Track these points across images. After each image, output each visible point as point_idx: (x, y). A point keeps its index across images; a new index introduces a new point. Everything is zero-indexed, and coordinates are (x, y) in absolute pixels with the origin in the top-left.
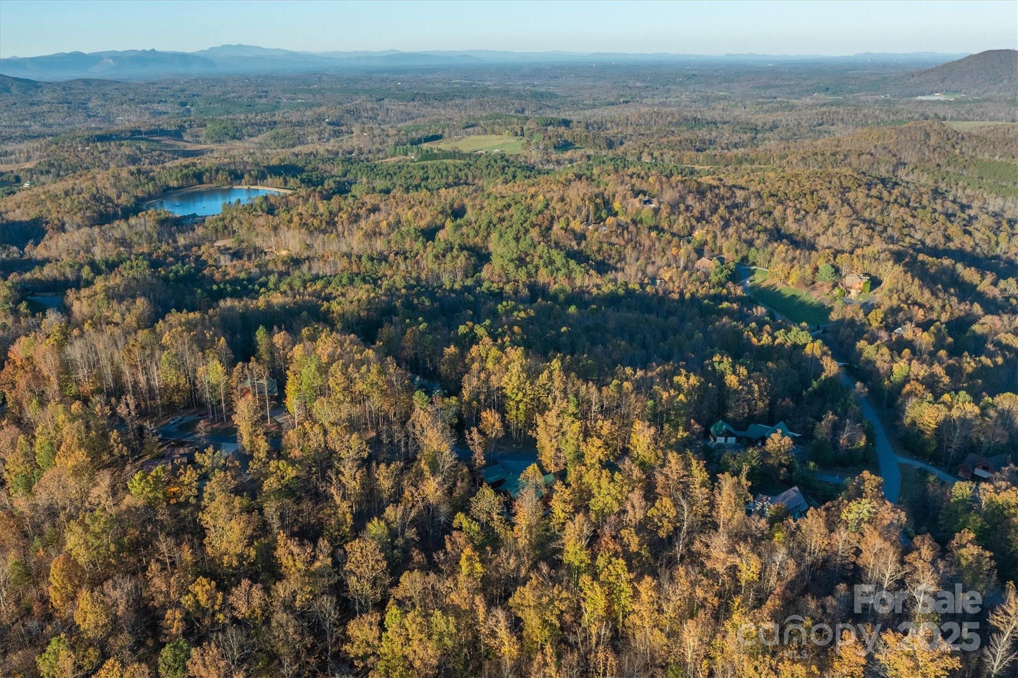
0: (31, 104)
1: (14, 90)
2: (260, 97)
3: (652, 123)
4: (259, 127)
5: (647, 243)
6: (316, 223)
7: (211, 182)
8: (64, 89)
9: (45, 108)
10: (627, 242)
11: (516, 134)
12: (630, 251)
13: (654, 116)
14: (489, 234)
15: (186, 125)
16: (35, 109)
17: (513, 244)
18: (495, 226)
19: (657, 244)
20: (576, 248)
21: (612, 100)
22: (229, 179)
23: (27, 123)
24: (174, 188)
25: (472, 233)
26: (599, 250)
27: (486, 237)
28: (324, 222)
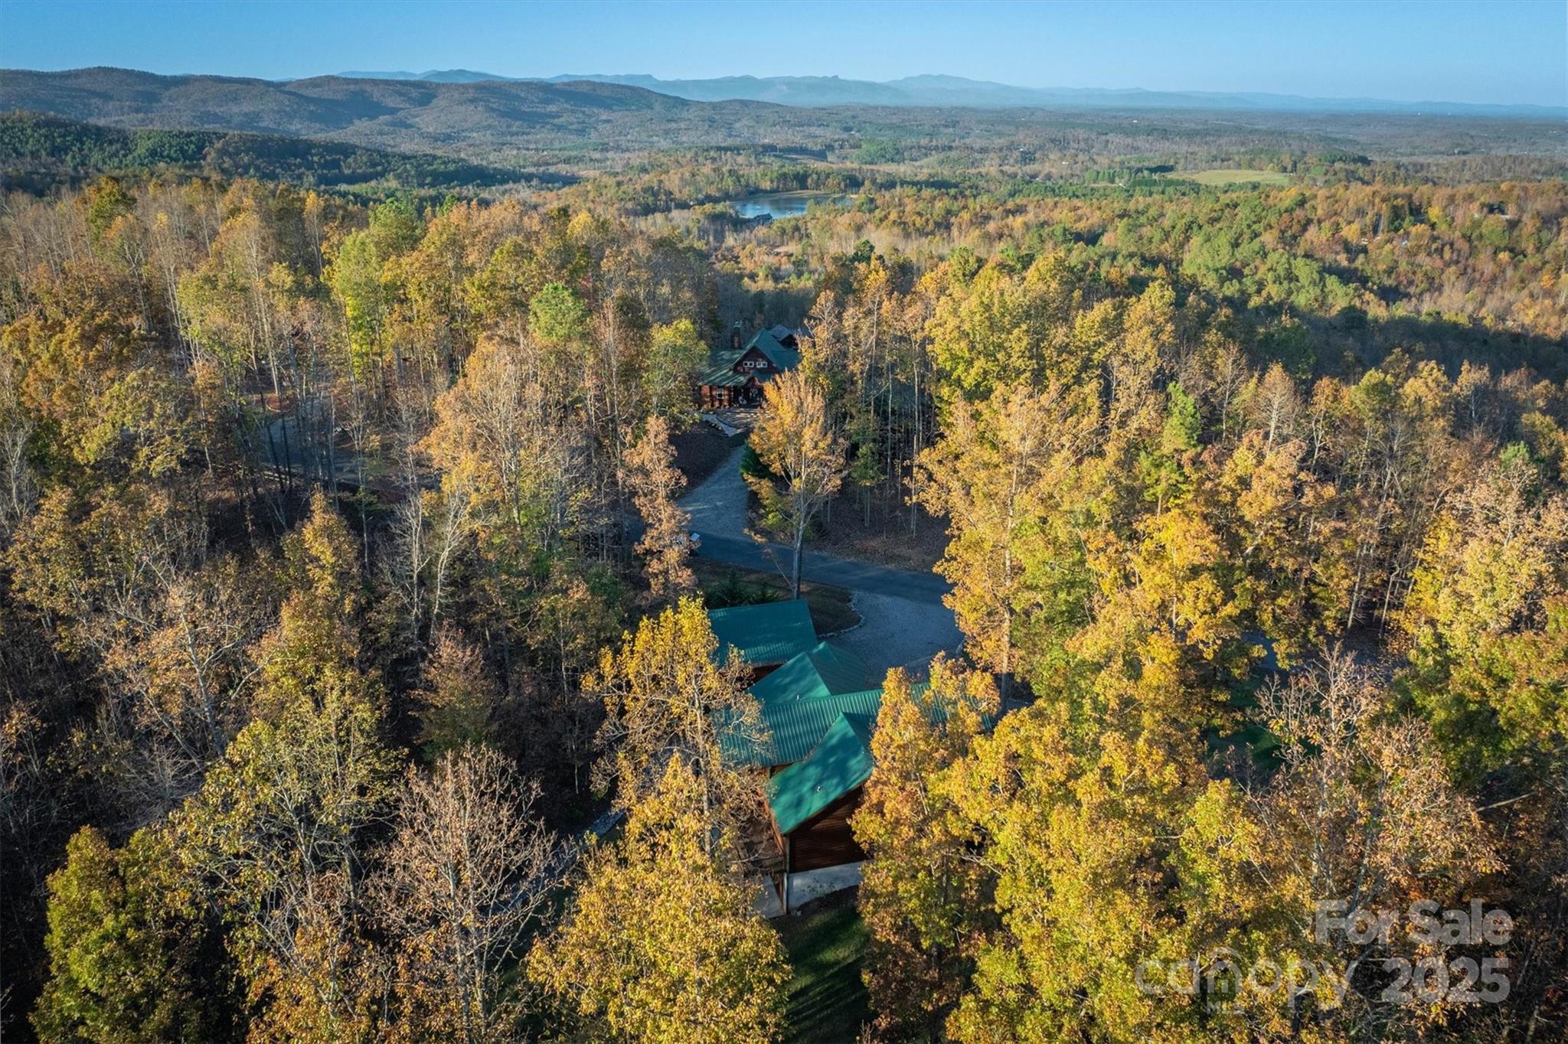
0: (669, 121)
1: (657, 107)
2: (946, 126)
3: (1505, 170)
4: (928, 151)
5: (1489, 268)
6: (919, 222)
7: (817, 187)
8: (714, 108)
9: (682, 125)
10: (1448, 265)
11: (1284, 170)
12: (1453, 278)
13: (1509, 162)
14: (1188, 239)
15: (836, 145)
16: (674, 125)
17: (1226, 250)
18: (1200, 227)
19: (1509, 273)
20: (1345, 263)
21: (1443, 149)
22: (842, 185)
23: (655, 139)
24: (765, 192)
25: (1158, 236)
26: (1390, 272)
27: (1182, 246)
28: (931, 222)
